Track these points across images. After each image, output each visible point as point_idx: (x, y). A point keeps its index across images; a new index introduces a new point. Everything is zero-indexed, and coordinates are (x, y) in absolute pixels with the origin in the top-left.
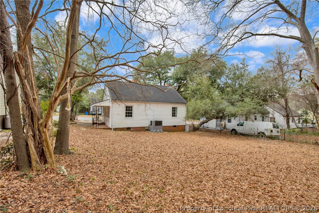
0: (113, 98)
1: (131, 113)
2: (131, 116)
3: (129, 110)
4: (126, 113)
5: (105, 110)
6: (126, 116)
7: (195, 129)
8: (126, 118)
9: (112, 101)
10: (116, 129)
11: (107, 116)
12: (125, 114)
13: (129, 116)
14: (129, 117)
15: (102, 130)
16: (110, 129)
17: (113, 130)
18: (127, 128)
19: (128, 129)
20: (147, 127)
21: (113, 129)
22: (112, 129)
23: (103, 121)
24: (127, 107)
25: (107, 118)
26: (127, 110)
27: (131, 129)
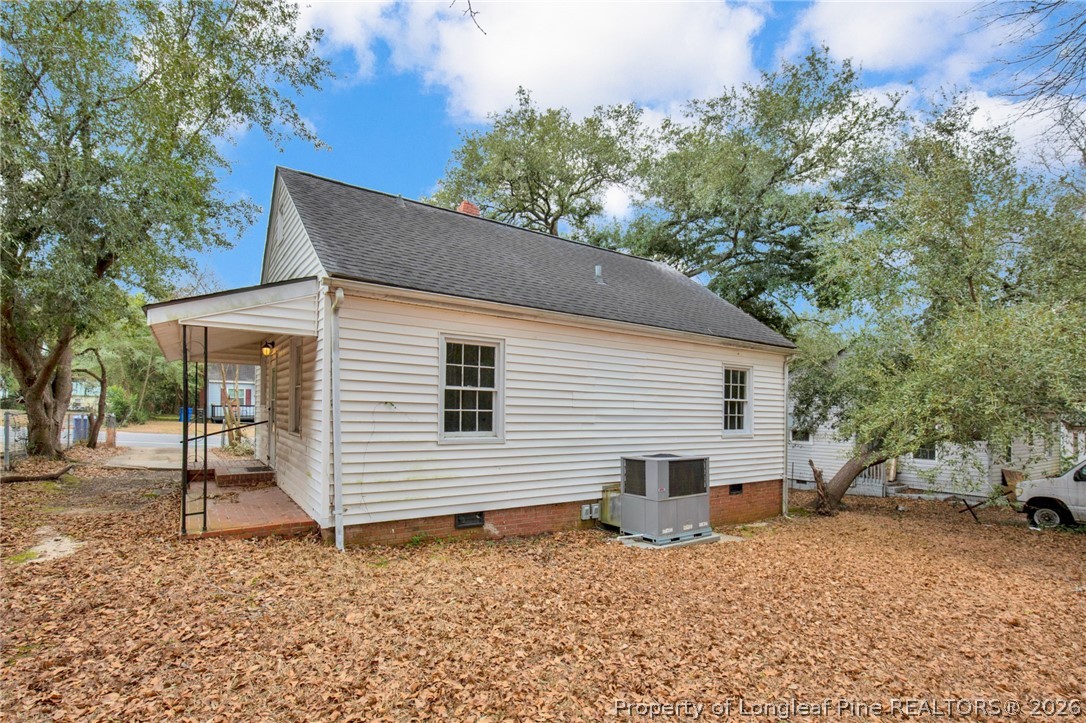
0: (341, 264)
1: (487, 400)
2: (486, 423)
3: (471, 378)
4: (451, 398)
5: (275, 378)
6: (451, 424)
7: (827, 502)
8: (453, 436)
9: (331, 294)
10: (364, 538)
11: (291, 425)
12: (442, 410)
13: (469, 426)
14: (472, 428)
15: (238, 545)
16: (319, 538)
17: (348, 546)
18: (458, 517)
19: (468, 524)
20: (589, 502)
21: (340, 537)
22: (333, 541)
23: (258, 455)
24: (453, 351)
25: (287, 439)
26: (452, 376)
27: (489, 527)
